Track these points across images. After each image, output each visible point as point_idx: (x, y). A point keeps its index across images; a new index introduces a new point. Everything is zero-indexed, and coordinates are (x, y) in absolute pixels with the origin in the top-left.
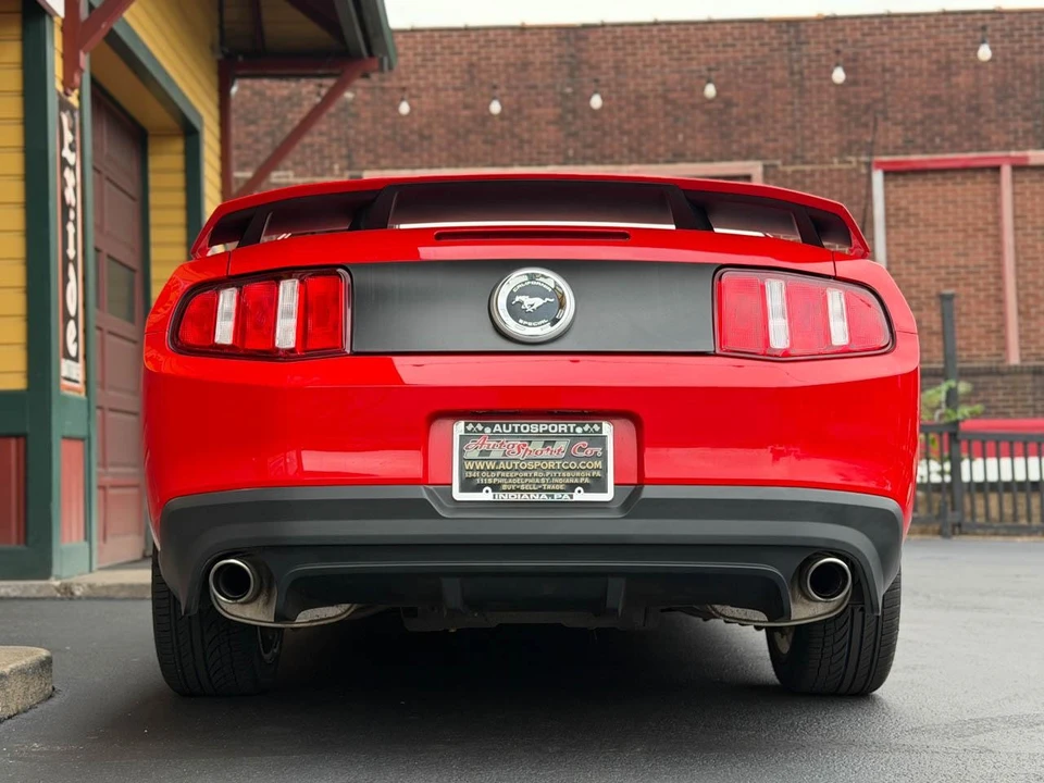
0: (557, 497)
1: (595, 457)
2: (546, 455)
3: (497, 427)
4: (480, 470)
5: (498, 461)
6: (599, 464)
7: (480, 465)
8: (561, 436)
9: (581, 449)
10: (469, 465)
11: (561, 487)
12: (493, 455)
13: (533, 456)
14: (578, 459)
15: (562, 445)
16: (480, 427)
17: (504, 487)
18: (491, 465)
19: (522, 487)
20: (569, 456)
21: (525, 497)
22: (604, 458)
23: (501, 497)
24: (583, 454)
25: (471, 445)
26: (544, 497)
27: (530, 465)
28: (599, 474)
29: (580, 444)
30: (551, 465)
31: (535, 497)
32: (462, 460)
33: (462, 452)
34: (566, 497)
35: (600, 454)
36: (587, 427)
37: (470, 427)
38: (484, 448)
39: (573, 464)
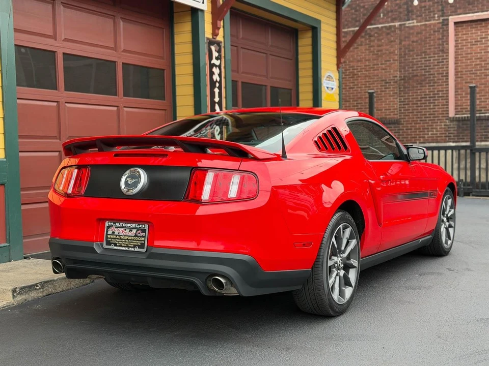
0: (130, 249)
1: (143, 237)
2: (130, 234)
3: (117, 224)
4: (112, 238)
5: (117, 235)
6: (143, 239)
7: (112, 237)
8: (134, 228)
9: (139, 233)
10: (109, 236)
11: (133, 246)
12: (115, 234)
13: (126, 234)
14: (138, 237)
15: (134, 231)
16: (112, 224)
17: (118, 245)
18: (115, 237)
19: (123, 245)
20: (136, 236)
21: (122, 248)
22: (145, 237)
23: (116, 248)
24: (140, 235)
25: (110, 229)
26: (127, 249)
27: (126, 238)
28: (143, 242)
29: (139, 231)
30: (130, 238)
31: (124, 249)
32: (107, 234)
33: (107, 232)
34: (133, 249)
35: (144, 235)
36: (141, 226)
37: (110, 223)
38: (113, 231)
39: (137, 238)
